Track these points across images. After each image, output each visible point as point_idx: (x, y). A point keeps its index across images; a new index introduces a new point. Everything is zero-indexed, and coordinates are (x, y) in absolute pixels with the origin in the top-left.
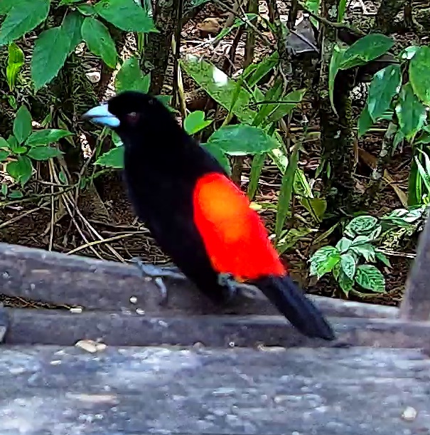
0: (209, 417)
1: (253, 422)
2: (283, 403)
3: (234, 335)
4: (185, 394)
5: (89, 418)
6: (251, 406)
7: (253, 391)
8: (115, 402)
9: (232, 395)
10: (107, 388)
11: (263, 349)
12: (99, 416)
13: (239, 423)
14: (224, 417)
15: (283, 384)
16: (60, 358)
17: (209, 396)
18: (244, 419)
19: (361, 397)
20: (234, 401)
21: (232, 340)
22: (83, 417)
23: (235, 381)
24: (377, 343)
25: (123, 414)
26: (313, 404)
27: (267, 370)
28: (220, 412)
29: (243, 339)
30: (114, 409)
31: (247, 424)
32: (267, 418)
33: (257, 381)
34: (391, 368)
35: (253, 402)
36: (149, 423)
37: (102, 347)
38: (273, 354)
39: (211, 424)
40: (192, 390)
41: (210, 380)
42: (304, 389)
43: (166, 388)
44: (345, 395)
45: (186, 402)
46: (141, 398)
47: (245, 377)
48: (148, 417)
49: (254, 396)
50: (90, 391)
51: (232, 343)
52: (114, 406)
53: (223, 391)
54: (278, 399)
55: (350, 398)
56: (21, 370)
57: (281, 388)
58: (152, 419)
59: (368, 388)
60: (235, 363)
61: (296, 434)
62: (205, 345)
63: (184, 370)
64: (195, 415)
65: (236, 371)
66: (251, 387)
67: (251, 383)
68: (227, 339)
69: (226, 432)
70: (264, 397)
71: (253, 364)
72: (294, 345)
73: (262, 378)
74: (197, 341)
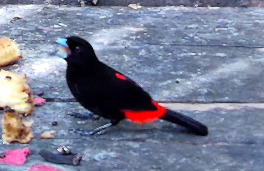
0: (186, 37)
1: (206, 40)
2: (218, 31)
3: (197, 2)
4: (176, 27)
5: (134, 38)
6: (205, 33)
7: (205, 26)
8: (145, 31)
9: (197, 28)
10: (142, 25)
11: (210, 8)
12: (139, 37)
13: (200, 40)
14: (193, 37)
15: (218, 23)
16: (121, 12)
17: (186, 28)
18: (201, 38)
19: (253, 28)
20: (197, 30)
21: (196, 4)
22: (131, 37)
23: (198, 21)
24: (260, 5)
25: (149, 36)
26: (231, 31)
27: (212, 17)
28: (191, 35)
29: (201, 4)
30: (145, 34)
31: (203, 41)
32: (212, 38)
33: (207, 22)
35: (206, 31)
36: (160, 40)
37: (140, 7)
38: (215, 10)
39: (187, 41)
40: (178, 25)
41: (187, 22)
42: (228, 25)
43: (168, 25)
44: (246, 28)
46: (157, 29)
47: (202, 20)
48: (160, 38)
49: (206, 28)
50: (134, 26)
51: (197, 5)
52: (145, 33)
53: (192, 26)
54: (217, 29)
55: (248, 29)
56: (104, 17)
57: (218, 25)
58: (162, 38)
59: (256, 25)
60: (198, 14)
61: (224, 45)
62: (185, 6)
63: (176, 17)
64: (180, 37)
65: (199, 17)
66: (205, 24)
67: (205, 22)
68: (194, 3)
69: (194, 44)
70: (211, 29)
71: (206, 14)
72: (223, 6)
73: (209, 20)
74: (182, 4)
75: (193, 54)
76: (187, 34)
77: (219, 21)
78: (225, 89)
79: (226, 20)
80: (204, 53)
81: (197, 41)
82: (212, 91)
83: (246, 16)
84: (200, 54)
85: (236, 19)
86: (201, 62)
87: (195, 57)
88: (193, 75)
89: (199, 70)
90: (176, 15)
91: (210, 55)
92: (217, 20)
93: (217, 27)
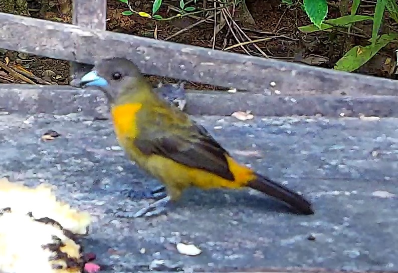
0: (327, 166)
1: (357, 169)
2: (377, 157)
3: (344, 109)
4: (309, 150)
6: (355, 159)
7: (356, 147)
8: (260, 155)
9: (342, 150)
10: (254, 146)
11: (364, 118)
13: (347, 170)
14: (336, 166)
15: (377, 143)
16: (221, 124)
17: (327, 151)
18: (350, 167)
20: (342, 154)
23: (345, 140)
25: (265, 164)
27: (367, 134)
28: (333, 163)
29: (350, 112)
30: (259, 161)
31: (353, 171)
32: (368, 167)
33: (360, 141)
35: (357, 155)
36: (284, 171)
37: (251, 117)
38: (372, 122)
39: (328, 171)
40: (314, 147)
41: (327, 140)
42: (393, 146)
43: (295, 146)
46: (279, 153)
47: (350, 137)
48: (283, 166)
49: (357, 151)
51: (342, 115)
52: (259, 158)
53: (335, 147)
57: (376, 146)
58: (286, 168)
60: (344, 128)
61: (387, 178)
62: (323, 115)
63: (308, 133)
64: (316, 165)
65: (345, 133)
66: (355, 145)
67: (356, 142)
68: (338, 111)
69: (337, 176)
70: (365, 152)
71: (357, 129)
72: (386, 116)
73: (363, 139)
74: (318, 113)
75: (336, 193)
76: (327, 161)
77: (379, 139)
78: (388, 250)
79: (389, 138)
80: (355, 192)
81: (343, 171)
82: (367, 252)
84: (347, 193)
86: (349, 206)
87: (340, 198)
88: (336, 228)
89: (346, 219)
90: (308, 129)
91: (364, 194)
92: (376, 138)
93: (375, 149)
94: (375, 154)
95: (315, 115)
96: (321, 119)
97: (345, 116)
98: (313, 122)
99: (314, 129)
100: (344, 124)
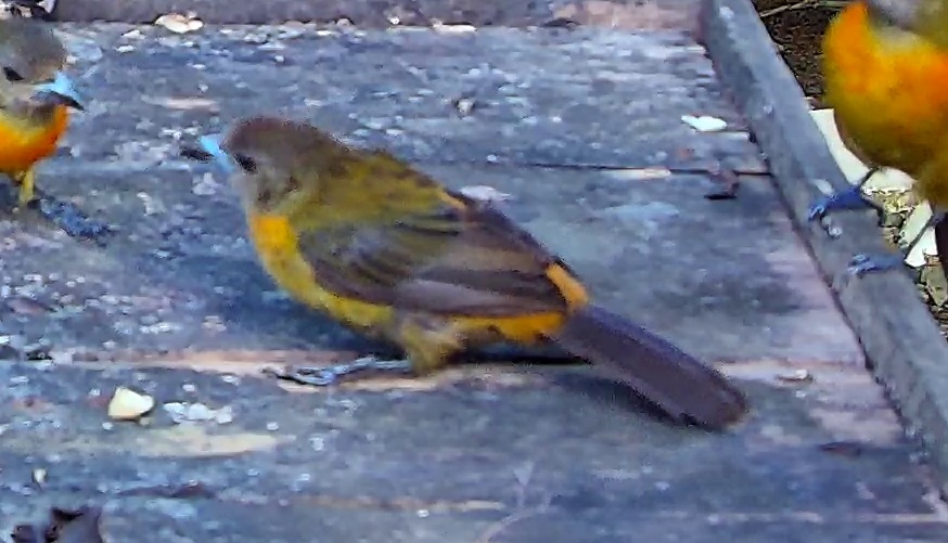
0: (360, 132)
1: (427, 139)
2: (473, 111)
3: (399, 8)
4: (323, 96)
5: (177, 134)
6: (422, 116)
7: (423, 91)
8: (216, 109)
9: (396, 99)
10: (204, 87)
11: (439, 26)
12: (193, 130)
13: (405, 140)
14: (382, 132)
15: (470, 81)
16: (132, 42)
18: (412, 134)
19: (591, 101)
20: (395, 107)
21: (394, 15)
22: (167, 132)
23: (401, 76)
24: (616, 21)
26: (518, 112)
27: (448, 61)
28: (376, 124)
29: (412, 15)
30: (215, 120)
31: (418, 143)
32: (448, 134)
33: (432, 77)
34: (637, 58)
35: (428, 109)
37: (197, 25)
38: (455, 37)
39: (363, 142)
40: (333, 90)
41: (362, 76)
42: (504, 89)
43: (294, 88)
44: (567, 99)
45: (325, 108)
46: (256, 103)
47: (414, 70)
49: (428, 99)
50: (177, 93)
51: (395, 21)
52: (215, 115)
55: (574, 103)
57: (469, 88)
59: (602, 87)
60: (399, 50)
61: (492, 158)
62: (352, 22)
63: (321, 60)
64: (338, 129)
65: (402, 62)
66: (424, 87)
67: (425, 80)
68: (387, 14)
70: (444, 102)
71: (427, 51)
72: (489, 24)
73: (440, 73)
74: (343, 17)
76: (362, 121)
77: (475, 73)
79: (497, 72)
81: (396, 142)
83: (568, 58)
85: (534, 68)
90: (321, 52)
92: (467, 71)
93: (465, 96)
94: (465, 105)
95: (336, 22)
96: (350, 29)
97: (400, 23)
98: (334, 37)
99: (335, 51)
100: (397, 41)
